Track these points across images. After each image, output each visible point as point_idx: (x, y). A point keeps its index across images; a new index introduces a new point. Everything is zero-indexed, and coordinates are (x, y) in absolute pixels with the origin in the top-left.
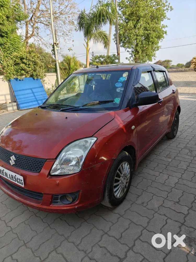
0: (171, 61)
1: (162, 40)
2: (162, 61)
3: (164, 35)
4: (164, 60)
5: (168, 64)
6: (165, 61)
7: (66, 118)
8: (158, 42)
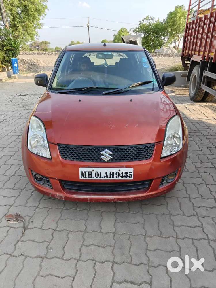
0: (49, 43)
1: (44, 17)
2: (39, 42)
3: (46, 10)
4: (41, 41)
5: (46, 46)
6: (42, 43)
7: (131, 101)
8: (39, 19)
